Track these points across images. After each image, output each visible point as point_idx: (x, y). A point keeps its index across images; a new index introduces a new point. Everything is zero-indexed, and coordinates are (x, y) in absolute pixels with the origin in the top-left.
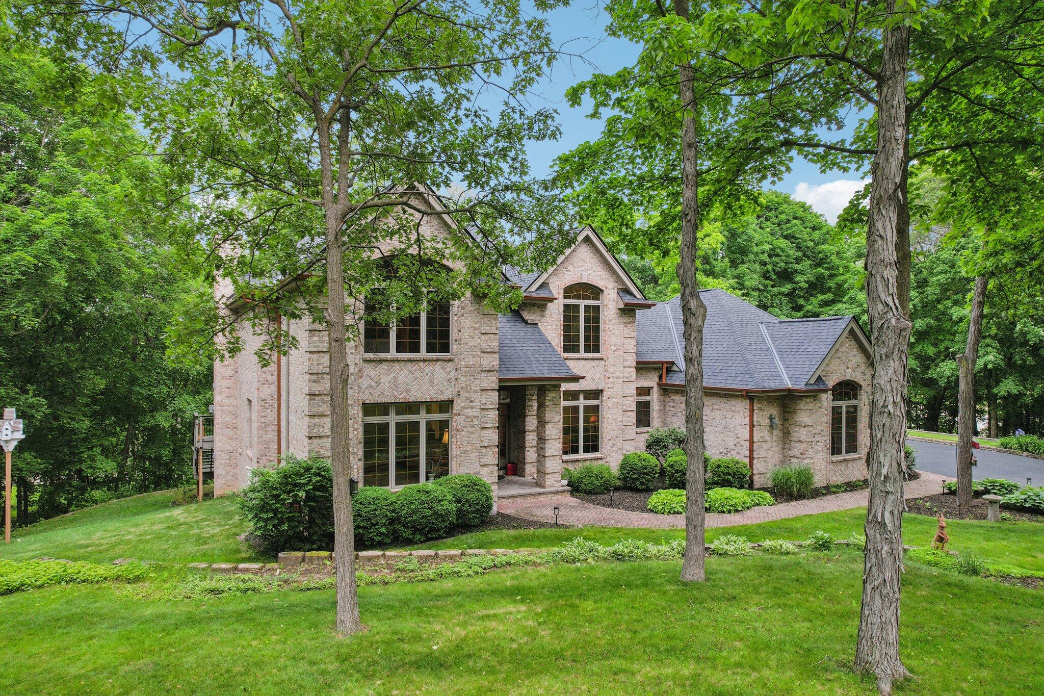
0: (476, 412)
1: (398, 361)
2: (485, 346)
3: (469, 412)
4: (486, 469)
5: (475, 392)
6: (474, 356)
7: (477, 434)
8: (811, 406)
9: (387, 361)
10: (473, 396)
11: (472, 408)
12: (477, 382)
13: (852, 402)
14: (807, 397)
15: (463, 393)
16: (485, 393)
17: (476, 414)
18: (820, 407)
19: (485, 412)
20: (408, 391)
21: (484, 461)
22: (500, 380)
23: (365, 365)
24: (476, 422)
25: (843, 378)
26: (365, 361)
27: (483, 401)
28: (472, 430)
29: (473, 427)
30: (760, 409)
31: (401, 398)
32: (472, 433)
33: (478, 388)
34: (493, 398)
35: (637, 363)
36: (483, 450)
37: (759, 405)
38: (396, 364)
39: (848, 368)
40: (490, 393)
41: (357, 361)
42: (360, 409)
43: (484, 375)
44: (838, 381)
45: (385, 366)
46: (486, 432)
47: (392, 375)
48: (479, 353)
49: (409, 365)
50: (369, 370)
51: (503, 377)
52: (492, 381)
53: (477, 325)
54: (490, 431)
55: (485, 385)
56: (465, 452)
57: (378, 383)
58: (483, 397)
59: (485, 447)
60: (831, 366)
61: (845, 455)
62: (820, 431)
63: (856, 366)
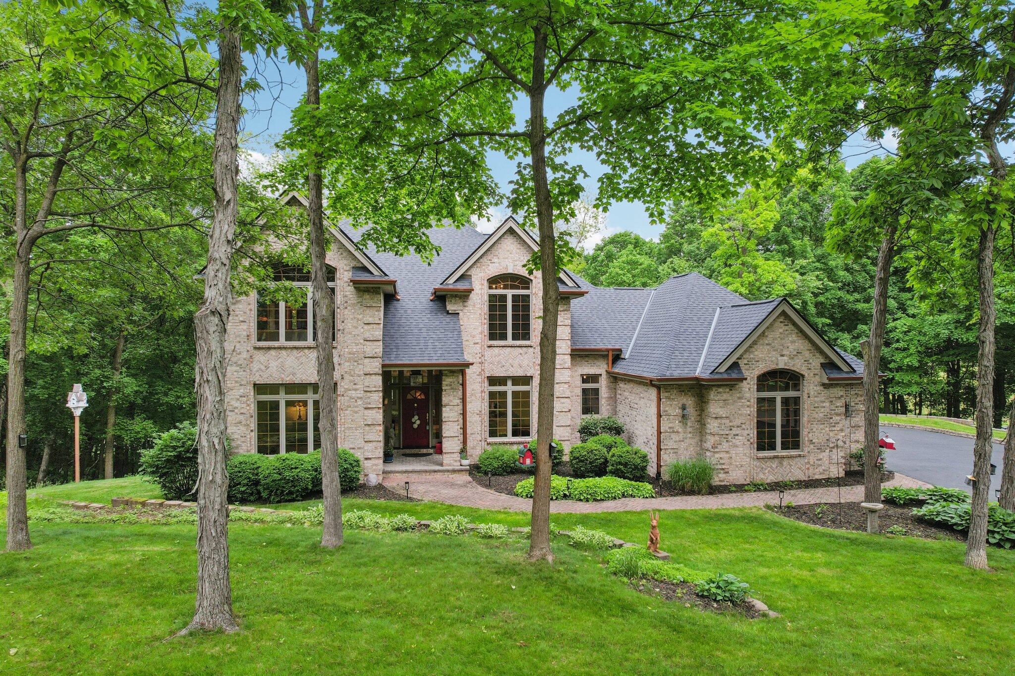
0: (360, 394)
1: (285, 348)
2: (367, 335)
3: (353, 394)
4: (370, 445)
5: (359, 376)
6: (357, 344)
7: (361, 414)
8: (725, 396)
9: (275, 348)
10: (357, 379)
11: (356, 390)
12: (361, 367)
13: (791, 394)
14: (719, 386)
15: (346, 376)
16: (368, 377)
17: (359, 395)
18: (739, 398)
19: (368, 394)
20: (294, 374)
21: (368, 438)
22: (383, 366)
23: (256, 352)
24: (360, 402)
25: (773, 367)
26: (255, 348)
27: (367, 384)
28: (356, 409)
29: (356, 407)
30: (668, 398)
31: (288, 380)
32: (356, 412)
33: (362, 372)
34: (378, 381)
35: (572, 350)
36: (367, 428)
37: (666, 394)
38: (284, 352)
39: (782, 356)
40: (373, 377)
41: (249, 348)
42: (252, 388)
43: (367, 360)
44: (765, 370)
45: (273, 352)
46: (370, 411)
47: (280, 360)
48: (362, 341)
49: (295, 351)
50: (260, 356)
51: (387, 362)
52: (376, 366)
53: (360, 317)
54: (374, 411)
55: (368, 370)
56: (349, 428)
57: (267, 367)
58: (366, 381)
59: (369, 425)
60: (756, 353)
61: (779, 452)
62: (739, 424)
63: (795, 353)
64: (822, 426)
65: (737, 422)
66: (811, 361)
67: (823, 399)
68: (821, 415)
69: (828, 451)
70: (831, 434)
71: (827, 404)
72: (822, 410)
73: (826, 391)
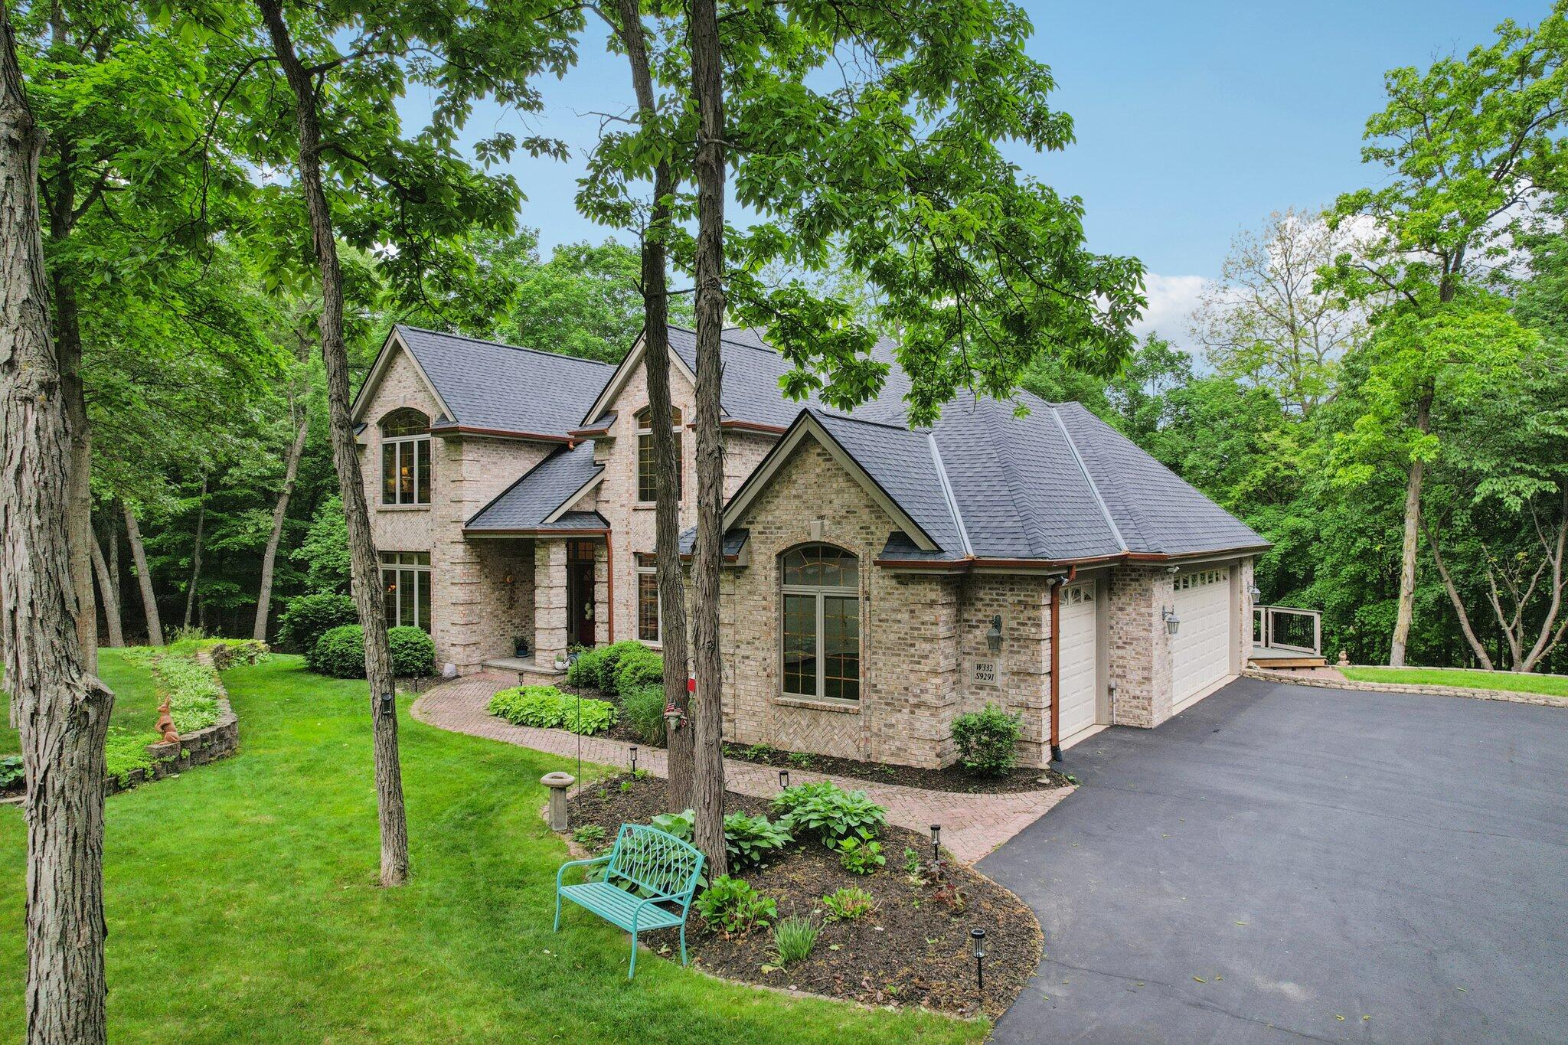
2: (452, 495)
4: (455, 628)
5: (447, 544)
6: (446, 506)
10: (445, 548)
11: (444, 561)
12: (448, 533)
13: (842, 590)
16: (453, 545)
19: (453, 567)
20: (401, 541)
23: (378, 515)
26: (378, 511)
27: (452, 554)
29: (445, 581)
32: (445, 588)
33: (449, 540)
36: (453, 607)
40: (457, 546)
41: (374, 512)
43: (452, 526)
44: (791, 543)
45: (389, 516)
47: (393, 525)
48: (449, 503)
49: (402, 515)
52: (458, 532)
55: (453, 537)
56: (440, 607)
58: (452, 550)
60: (777, 513)
61: (819, 699)
62: (750, 639)
63: (843, 513)
64: (895, 659)
65: (746, 636)
66: (873, 528)
67: (896, 604)
68: (892, 636)
69: (906, 711)
70: (912, 677)
71: (906, 616)
72: (896, 627)
73: (902, 589)
